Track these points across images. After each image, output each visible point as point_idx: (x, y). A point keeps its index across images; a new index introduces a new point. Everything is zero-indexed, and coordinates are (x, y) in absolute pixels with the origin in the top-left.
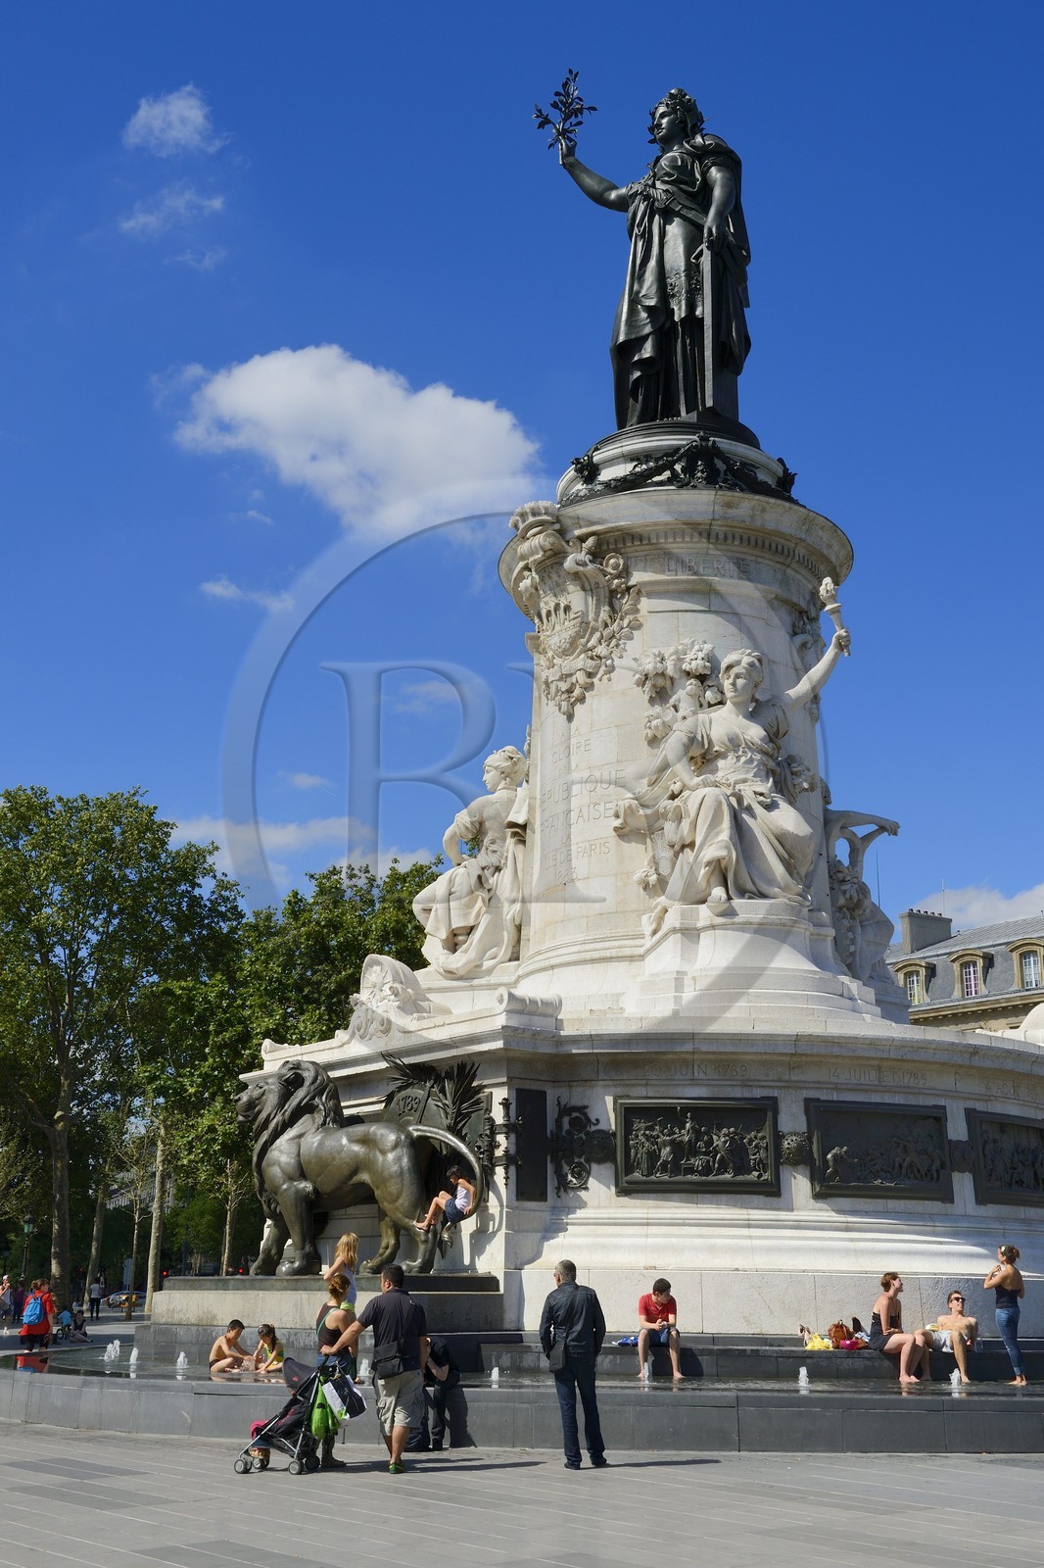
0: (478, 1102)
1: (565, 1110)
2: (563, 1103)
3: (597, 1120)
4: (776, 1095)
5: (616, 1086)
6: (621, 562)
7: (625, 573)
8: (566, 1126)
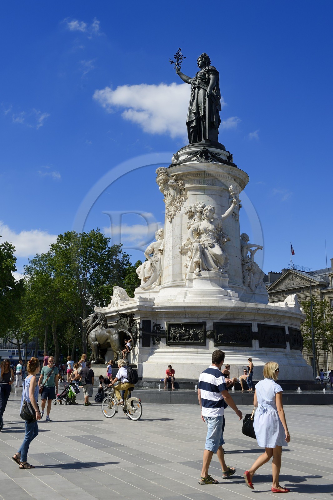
0: (134, 323)
1: (155, 325)
2: (155, 323)
3: (163, 328)
4: (206, 321)
5: (167, 319)
6: (182, 182)
7: (183, 185)
8: (155, 329)
